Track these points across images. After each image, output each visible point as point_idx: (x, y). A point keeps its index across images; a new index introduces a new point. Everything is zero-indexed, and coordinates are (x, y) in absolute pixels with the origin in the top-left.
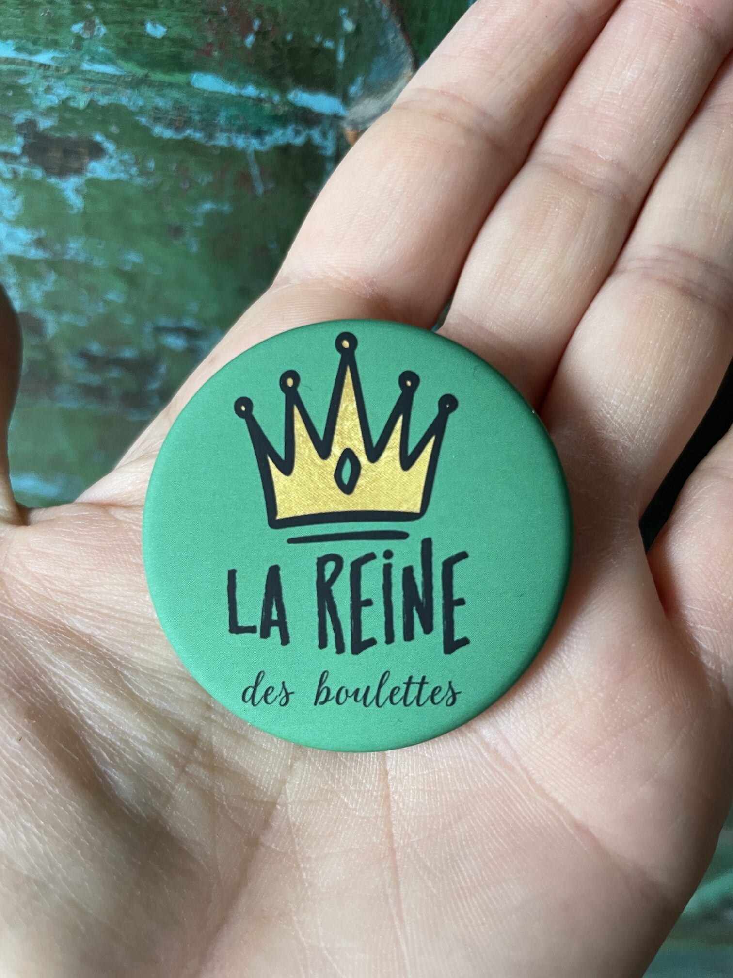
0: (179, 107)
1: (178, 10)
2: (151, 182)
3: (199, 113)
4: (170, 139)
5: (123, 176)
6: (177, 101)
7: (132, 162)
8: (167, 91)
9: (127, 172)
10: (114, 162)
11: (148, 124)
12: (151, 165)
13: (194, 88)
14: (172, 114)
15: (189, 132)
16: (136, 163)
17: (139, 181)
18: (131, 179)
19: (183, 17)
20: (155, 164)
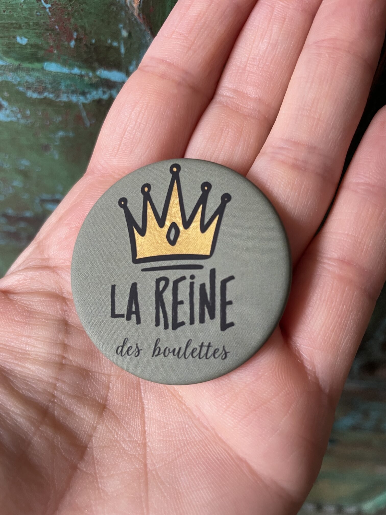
0: (40, 81)
1: (33, 29)
2: (29, 122)
3: (51, 84)
4: (37, 98)
5: (14, 119)
6: (38, 78)
7: (18, 111)
8: (32, 73)
9: (16, 116)
10: (8, 112)
11: (24, 91)
12: (28, 112)
13: (46, 71)
14: (37, 85)
15: (46, 94)
16: (20, 112)
17: (22, 121)
18: (18, 120)
19: (35, 33)
20: (30, 112)
